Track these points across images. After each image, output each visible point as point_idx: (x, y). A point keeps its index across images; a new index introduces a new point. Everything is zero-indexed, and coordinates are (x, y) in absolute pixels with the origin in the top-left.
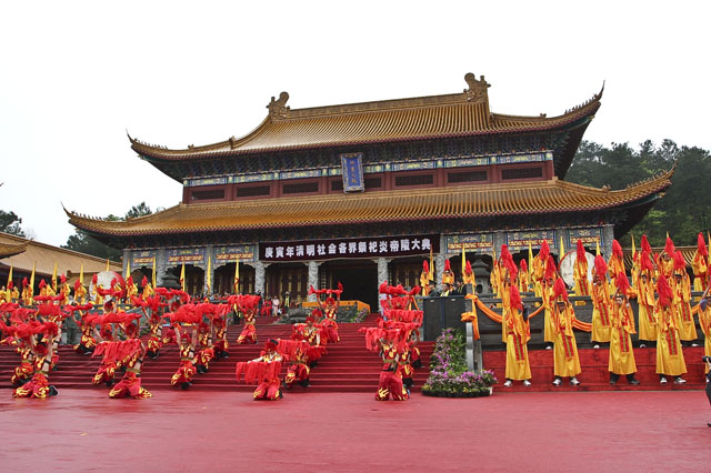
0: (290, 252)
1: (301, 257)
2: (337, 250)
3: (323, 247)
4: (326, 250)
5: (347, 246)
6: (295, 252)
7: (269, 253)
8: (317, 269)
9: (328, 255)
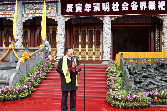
0: (88, 8)
1: (97, 13)
2: (130, 7)
3: (117, 5)
4: (120, 7)
5: (139, 4)
6: (92, 8)
7: (69, 8)
8: (110, 23)
9: (121, 12)
